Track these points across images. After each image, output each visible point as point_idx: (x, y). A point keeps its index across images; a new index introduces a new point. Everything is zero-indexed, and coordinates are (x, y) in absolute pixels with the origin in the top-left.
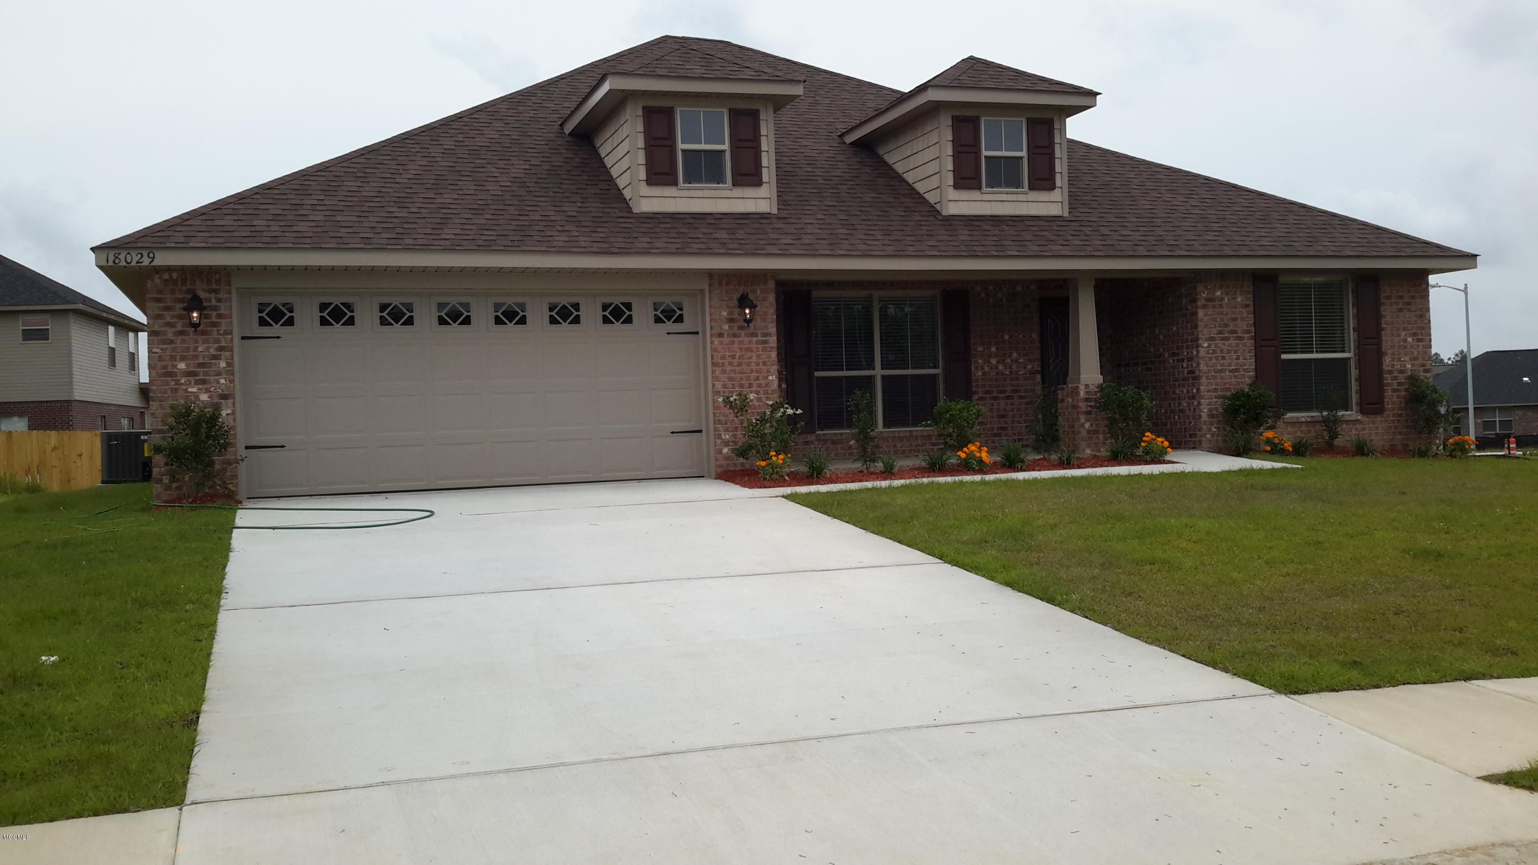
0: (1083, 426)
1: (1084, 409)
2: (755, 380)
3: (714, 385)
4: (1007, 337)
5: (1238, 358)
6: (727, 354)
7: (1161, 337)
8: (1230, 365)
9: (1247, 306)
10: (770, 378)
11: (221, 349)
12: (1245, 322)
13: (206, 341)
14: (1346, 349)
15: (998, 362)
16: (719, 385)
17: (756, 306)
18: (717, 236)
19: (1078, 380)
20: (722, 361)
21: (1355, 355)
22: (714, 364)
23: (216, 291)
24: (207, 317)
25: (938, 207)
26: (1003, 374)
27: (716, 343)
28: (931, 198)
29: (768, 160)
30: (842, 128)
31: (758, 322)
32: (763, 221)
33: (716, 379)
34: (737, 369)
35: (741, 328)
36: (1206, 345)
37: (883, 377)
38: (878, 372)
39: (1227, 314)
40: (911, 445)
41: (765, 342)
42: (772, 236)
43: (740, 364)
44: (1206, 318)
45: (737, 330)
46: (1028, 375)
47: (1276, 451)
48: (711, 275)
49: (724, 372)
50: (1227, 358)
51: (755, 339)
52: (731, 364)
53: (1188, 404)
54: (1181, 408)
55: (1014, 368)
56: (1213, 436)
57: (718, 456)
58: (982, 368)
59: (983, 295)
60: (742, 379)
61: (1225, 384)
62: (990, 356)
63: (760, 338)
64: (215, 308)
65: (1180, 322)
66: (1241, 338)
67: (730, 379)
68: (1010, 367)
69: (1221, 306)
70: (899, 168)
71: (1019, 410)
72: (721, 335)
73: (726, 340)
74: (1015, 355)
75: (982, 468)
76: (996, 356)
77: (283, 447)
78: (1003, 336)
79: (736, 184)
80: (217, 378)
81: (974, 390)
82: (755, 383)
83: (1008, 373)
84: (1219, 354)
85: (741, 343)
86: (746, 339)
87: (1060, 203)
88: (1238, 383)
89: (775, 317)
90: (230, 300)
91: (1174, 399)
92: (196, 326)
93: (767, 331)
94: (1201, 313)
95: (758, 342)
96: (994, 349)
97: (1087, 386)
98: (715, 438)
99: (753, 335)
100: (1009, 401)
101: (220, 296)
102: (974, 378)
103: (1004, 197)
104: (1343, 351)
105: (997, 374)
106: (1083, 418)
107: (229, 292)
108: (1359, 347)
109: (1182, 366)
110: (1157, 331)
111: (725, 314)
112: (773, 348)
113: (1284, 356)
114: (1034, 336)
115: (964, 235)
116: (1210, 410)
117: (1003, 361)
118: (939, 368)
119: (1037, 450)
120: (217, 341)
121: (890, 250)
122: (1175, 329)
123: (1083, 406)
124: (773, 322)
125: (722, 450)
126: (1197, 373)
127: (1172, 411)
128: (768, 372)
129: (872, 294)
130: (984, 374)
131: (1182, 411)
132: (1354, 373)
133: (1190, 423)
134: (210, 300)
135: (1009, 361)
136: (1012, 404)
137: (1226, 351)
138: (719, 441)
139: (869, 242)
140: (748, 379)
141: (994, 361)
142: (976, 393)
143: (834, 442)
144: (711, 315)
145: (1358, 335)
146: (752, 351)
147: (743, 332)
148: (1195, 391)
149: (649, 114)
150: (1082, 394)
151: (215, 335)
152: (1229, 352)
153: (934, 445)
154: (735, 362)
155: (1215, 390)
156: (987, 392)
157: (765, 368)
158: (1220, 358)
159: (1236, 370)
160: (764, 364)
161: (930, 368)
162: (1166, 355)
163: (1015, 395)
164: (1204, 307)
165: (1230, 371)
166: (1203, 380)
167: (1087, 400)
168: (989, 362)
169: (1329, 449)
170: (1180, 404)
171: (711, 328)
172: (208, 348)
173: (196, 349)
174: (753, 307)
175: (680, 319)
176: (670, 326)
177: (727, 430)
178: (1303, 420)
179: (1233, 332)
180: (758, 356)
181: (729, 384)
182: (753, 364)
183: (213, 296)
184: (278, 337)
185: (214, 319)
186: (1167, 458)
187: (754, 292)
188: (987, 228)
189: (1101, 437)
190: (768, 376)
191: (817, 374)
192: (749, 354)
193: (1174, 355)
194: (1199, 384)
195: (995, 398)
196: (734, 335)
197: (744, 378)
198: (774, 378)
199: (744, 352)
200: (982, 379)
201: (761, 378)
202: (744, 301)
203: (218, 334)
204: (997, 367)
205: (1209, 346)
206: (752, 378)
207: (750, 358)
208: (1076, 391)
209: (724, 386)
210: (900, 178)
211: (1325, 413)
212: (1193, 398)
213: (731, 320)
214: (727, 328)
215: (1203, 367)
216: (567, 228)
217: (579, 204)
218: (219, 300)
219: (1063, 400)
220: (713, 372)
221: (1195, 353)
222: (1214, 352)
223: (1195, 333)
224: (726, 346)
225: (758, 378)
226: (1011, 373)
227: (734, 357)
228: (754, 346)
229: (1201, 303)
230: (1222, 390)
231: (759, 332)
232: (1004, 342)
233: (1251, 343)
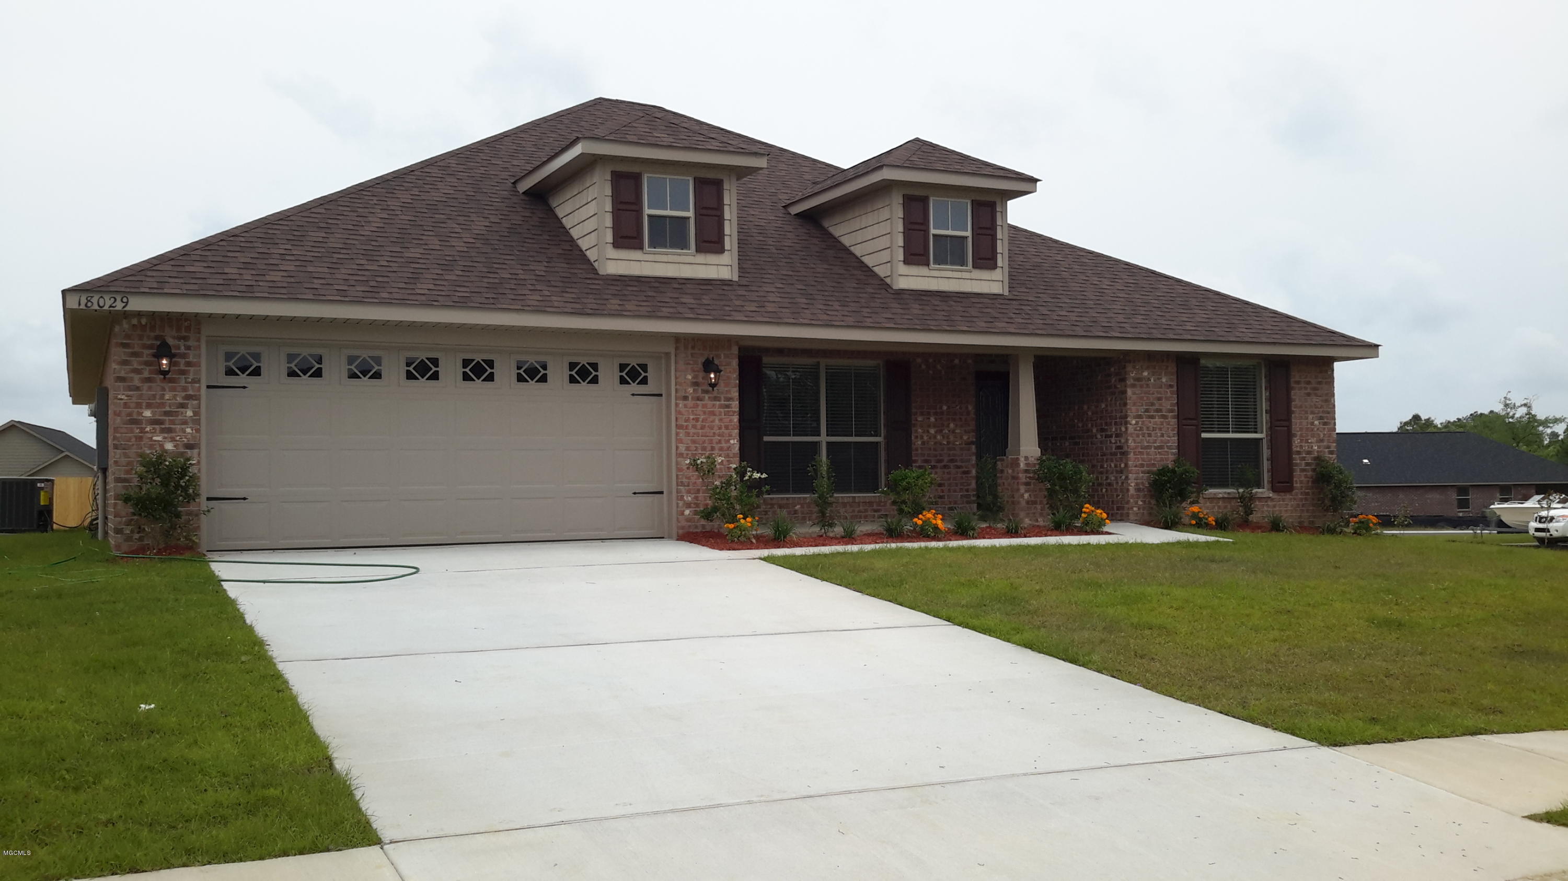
0: (1022, 496)
1: (1024, 480)
2: (717, 443)
3: (677, 448)
4: (945, 408)
5: (1162, 435)
6: (692, 417)
7: (1090, 413)
8: (1155, 442)
9: (1171, 386)
10: (732, 442)
11: (189, 397)
12: (1169, 403)
13: (173, 389)
14: (1259, 430)
15: (936, 432)
16: (682, 448)
17: (721, 371)
18: (684, 300)
19: (1018, 452)
20: (686, 424)
21: (1267, 436)
22: (678, 427)
23: (185, 338)
24: (176, 364)
25: (888, 280)
26: (941, 444)
27: (681, 405)
28: (881, 271)
29: (730, 229)
30: (784, 198)
31: (721, 387)
32: (725, 288)
33: (679, 441)
34: (701, 432)
35: (706, 392)
36: (1134, 422)
37: (828, 443)
38: (823, 439)
39: (1153, 394)
40: (854, 511)
41: (728, 406)
42: (738, 303)
44: (1134, 397)
45: (702, 393)
46: (964, 446)
47: (1200, 525)
48: (678, 339)
49: (688, 434)
50: (1153, 435)
51: (718, 403)
52: (694, 427)
53: (1116, 478)
54: (1109, 481)
55: (952, 438)
56: (1139, 509)
57: (680, 517)
58: (922, 437)
59: (923, 367)
60: (704, 442)
61: (1151, 460)
62: (929, 426)
63: (723, 402)
64: (184, 356)
65: (1109, 399)
66: (1164, 417)
67: (694, 442)
68: (948, 438)
69: (1148, 386)
70: (846, 241)
71: (955, 479)
72: (685, 398)
73: (690, 403)
74: (952, 425)
75: (936, 535)
76: (935, 426)
77: (245, 499)
78: (941, 408)
79: (699, 250)
80: (183, 426)
81: (913, 458)
82: (717, 446)
83: (945, 443)
84: (1145, 431)
85: (704, 406)
86: (710, 403)
87: (1001, 282)
88: (1162, 460)
89: (738, 382)
90: (199, 347)
91: (1101, 473)
92: (164, 373)
93: (729, 396)
94: (1129, 392)
95: (721, 406)
96: (932, 419)
97: (1026, 458)
98: (678, 499)
99: (716, 399)
100: (946, 471)
101: (190, 343)
102: (914, 447)
103: (949, 274)
104: (1256, 432)
105: (935, 443)
106: (1022, 489)
107: (199, 340)
108: (1271, 428)
109: (1111, 442)
110: (1085, 407)
111: (690, 377)
112: (735, 412)
113: (1204, 435)
114: (970, 408)
115: (916, 309)
116: (1137, 484)
117: (941, 431)
118: (880, 436)
119: (983, 519)
120: (185, 389)
121: (850, 320)
122: (1103, 406)
123: (1023, 477)
124: (735, 387)
125: (684, 511)
126: (1125, 448)
127: (1100, 484)
128: (730, 435)
129: (819, 363)
130: (923, 443)
131: (1110, 484)
132: (1266, 452)
133: (1118, 496)
134: (179, 348)
135: (947, 432)
136: (949, 473)
137: (1152, 429)
138: (681, 503)
139: (829, 313)
140: (711, 442)
141: (932, 431)
142: (915, 461)
144: (676, 378)
145: (1271, 417)
146: (715, 415)
147: (707, 396)
148: (1123, 465)
149: (618, 178)
150: (1022, 466)
151: (183, 383)
152: (1154, 429)
153: (876, 511)
154: (699, 425)
155: (1142, 465)
156: (926, 461)
157: (727, 432)
158: (1146, 435)
159: (1161, 447)
160: (727, 428)
161: (871, 435)
162: (1094, 430)
163: (951, 465)
164: (1133, 386)
165: (1156, 448)
166: (1131, 455)
167: (1026, 471)
168: (928, 432)
169: (1245, 524)
170: (1107, 478)
171: (677, 391)
172: (175, 397)
173: (162, 396)
174: (717, 371)
175: (644, 381)
176: (634, 387)
177: (689, 492)
178: (1221, 496)
179: (1158, 411)
180: (721, 420)
181: (693, 446)
182: (716, 428)
183: (182, 343)
184: (244, 387)
185: (182, 367)
186: (1105, 529)
187: (718, 356)
188: (936, 303)
189: (1039, 507)
190: (730, 440)
191: (766, 439)
192: (712, 418)
193: (1103, 430)
194: (1127, 459)
196: (698, 399)
197: (707, 441)
198: (736, 442)
199: (706, 416)
200: (921, 448)
201: (723, 442)
202: (709, 366)
203: (186, 382)
204: (935, 437)
205: (1137, 423)
206: (714, 441)
207: (713, 421)
208: (1016, 463)
209: (688, 449)
210: (846, 250)
211: (1241, 490)
212: (1121, 472)
213: (696, 384)
214: (692, 391)
215: (1131, 443)
216: (538, 287)
217: (546, 264)
218: (188, 348)
219: (1002, 471)
220: (677, 434)
221: (1123, 429)
222: (1141, 429)
223: (1124, 411)
224: (691, 409)
225: (720, 442)
226: (948, 443)
227: (697, 420)
228: (717, 410)
229: (1130, 382)
230: (1148, 466)
231: (722, 397)
232: (942, 413)
233: (1174, 421)
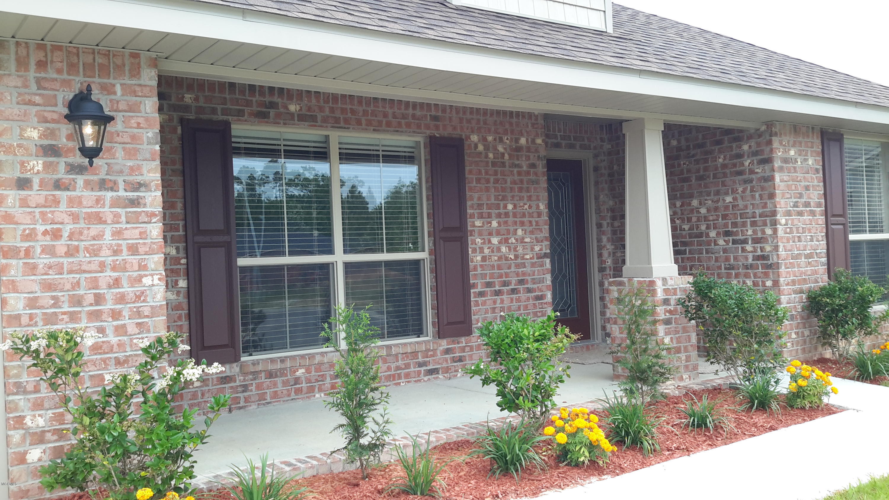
0: (661, 341)
1: (662, 317)
2: (110, 287)
4: (510, 207)
5: (812, 239)
6: (41, 228)
7: (703, 211)
8: (805, 248)
9: (817, 170)
10: (147, 281)
12: (816, 192)
15: (500, 242)
16: (18, 302)
17: (112, 121)
19: (649, 273)
26: (507, 259)
27: (10, 200)
31: (115, 156)
33: (10, 286)
34: (65, 261)
35: (79, 170)
36: (783, 221)
37: (348, 266)
38: (339, 258)
39: (801, 180)
40: (389, 369)
41: (134, 203)
43: (71, 252)
44: (782, 184)
45: (68, 172)
46: (535, 260)
49: (29, 269)
50: (803, 239)
51: (109, 194)
52: (49, 251)
55: (520, 249)
57: (16, 470)
58: (482, 250)
59: (481, 148)
60: (77, 285)
61: (801, 273)
62: (490, 234)
63: (122, 193)
65: (740, 190)
66: (813, 213)
67: (48, 286)
68: (515, 249)
69: (795, 169)
71: (526, 308)
72: (23, 184)
73: (35, 194)
74: (520, 232)
76: (498, 233)
78: (505, 207)
81: (471, 282)
82: (110, 295)
83: (513, 257)
84: (795, 233)
85: (74, 202)
86: (89, 196)
87: (602, 13)
89: (157, 147)
93: (139, 179)
94: (778, 177)
95: (116, 203)
96: (495, 224)
97: (664, 280)
99: (104, 184)
100: (514, 296)
102: (471, 265)
105: (500, 258)
106: (661, 330)
111: (34, 134)
112: (153, 215)
113: (853, 237)
114: (542, 207)
117: (506, 240)
118: (423, 251)
122: (729, 199)
123: (661, 312)
124: (154, 159)
125: (25, 453)
126: (774, 259)
128: (143, 267)
130: (484, 259)
135: (514, 241)
136: (518, 300)
137: (801, 230)
138: (16, 435)
140: (94, 284)
141: (495, 240)
143: (270, 375)
146: (105, 222)
147: (80, 180)
148: (769, 283)
150: (660, 295)
152: (804, 231)
153: (420, 365)
154: (61, 246)
155: (794, 282)
156: (489, 285)
157: (134, 260)
158: (796, 239)
160: (133, 250)
161: (410, 250)
162: (713, 234)
163: (521, 287)
164: (781, 169)
165: (806, 257)
166: (782, 270)
167: (666, 302)
168: (490, 242)
174: (103, 121)
180: (118, 234)
181: (46, 297)
182: (106, 252)
187: (108, 90)
190: (141, 277)
191: (242, 262)
192: (95, 229)
193: (727, 234)
194: (777, 274)
195: (498, 293)
196: (58, 185)
197: (83, 283)
198: (156, 282)
199: (80, 225)
200: (481, 266)
201: (124, 282)
202: (80, 108)
204: (499, 250)
205: (786, 222)
206: (103, 283)
207: (99, 237)
208: (646, 288)
209: (32, 303)
213: (48, 150)
214: (40, 167)
215: (781, 251)
221: (769, 231)
222: (791, 231)
223: (770, 205)
224: (38, 210)
225: (117, 283)
226: (516, 257)
227: (56, 235)
228: (107, 211)
229: (777, 164)
230: (800, 282)
231: (120, 181)
232: (507, 215)
233: (821, 219)
